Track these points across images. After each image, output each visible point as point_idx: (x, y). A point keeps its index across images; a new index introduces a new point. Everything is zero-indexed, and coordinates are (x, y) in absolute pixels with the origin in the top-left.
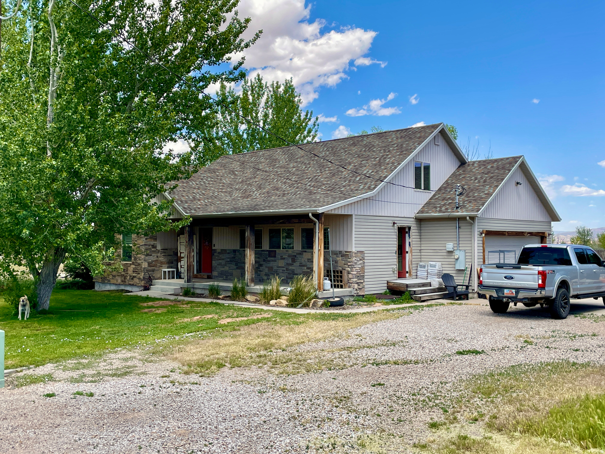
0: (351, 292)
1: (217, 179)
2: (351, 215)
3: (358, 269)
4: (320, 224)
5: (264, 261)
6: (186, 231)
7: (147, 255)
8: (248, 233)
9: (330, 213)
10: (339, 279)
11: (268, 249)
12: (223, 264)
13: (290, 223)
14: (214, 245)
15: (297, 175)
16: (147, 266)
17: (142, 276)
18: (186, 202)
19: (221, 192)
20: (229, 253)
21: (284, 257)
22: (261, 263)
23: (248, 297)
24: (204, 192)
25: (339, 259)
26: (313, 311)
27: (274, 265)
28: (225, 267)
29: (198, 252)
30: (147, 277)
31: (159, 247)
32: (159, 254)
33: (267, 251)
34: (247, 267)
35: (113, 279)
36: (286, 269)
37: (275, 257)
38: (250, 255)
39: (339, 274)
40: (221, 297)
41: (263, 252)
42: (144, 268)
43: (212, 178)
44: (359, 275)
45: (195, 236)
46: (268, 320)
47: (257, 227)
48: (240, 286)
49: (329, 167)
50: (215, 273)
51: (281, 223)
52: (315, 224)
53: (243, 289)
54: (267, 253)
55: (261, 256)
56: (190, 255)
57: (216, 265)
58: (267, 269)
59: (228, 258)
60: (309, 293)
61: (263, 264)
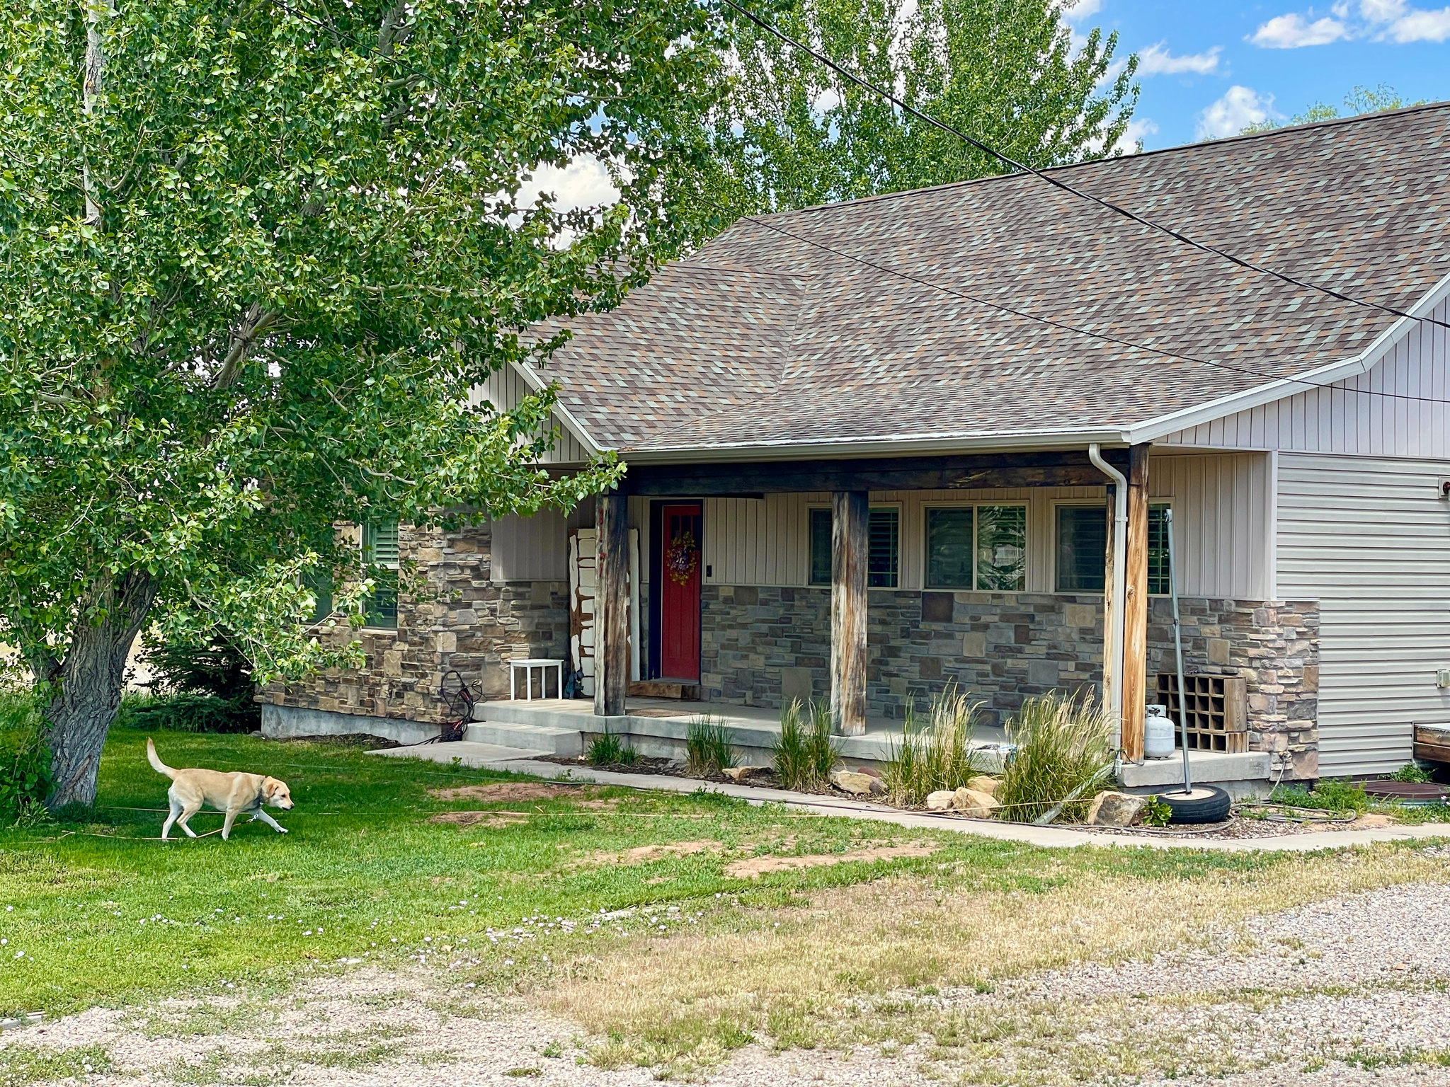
0: (1259, 765)
1: (724, 308)
2: (1264, 455)
3: (1291, 673)
4: (1134, 490)
5: (906, 634)
6: (601, 512)
7: (455, 604)
8: (841, 524)
9: (1174, 443)
10: (1211, 712)
11: (921, 588)
12: (741, 643)
13: (1008, 483)
14: (709, 568)
15: (1042, 291)
16: (453, 649)
17: (434, 682)
18: (603, 402)
19: (736, 359)
20: (765, 603)
21: (985, 619)
22: (893, 643)
23: (842, 776)
24: (670, 361)
25: (1212, 630)
26: (1101, 840)
27: (945, 651)
28: (752, 656)
29: (646, 594)
30: (453, 691)
31: (498, 576)
32: (498, 604)
33: (918, 594)
34: (839, 659)
35: (327, 693)
36: (994, 667)
37: (949, 619)
38: (851, 612)
39: (1212, 694)
40: (734, 772)
41: (900, 601)
42: (444, 654)
43: (703, 306)
44: (1293, 698)
45: (634, 533)
46: (918, 867)
47: (879, 501)
48: (808, 730)
49: (1173, 260)
50: (712, 681)
51: (975, 485)
52: (1112, 489)
53: (820, 742)
54: (919, 602)
55: (894, 615)
56: (615, 609)
57: (715, 646)
58: (916, 668)
59: (764, 621)
60: (1083, 764)
61: (899, 649)
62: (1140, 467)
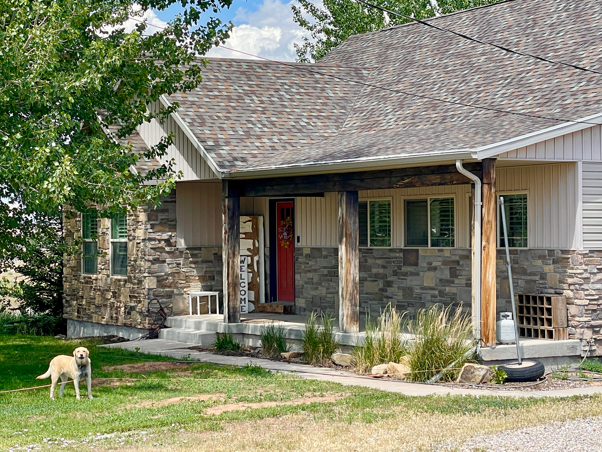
0: (574, 347)
1: (315, 88)
2: (574, 164)
3: (594, 293)
4: (486, 187)
5: (395, 273)
6: (225, 207)
7: (156, 261)
10: (546, 316)
11: (402, 247)
12: (315, 280)
13: (423, 184)
14: (298, 238)
15: (485, 72)
16: (155, 286)
17: (143, 306)
18: (227, 143)
19: (317, 117)
20: (326, 257)
21: (434, 264)
22: (389, 279)
23: (336, 356)
24: (274, 119)
25: (549, 268)
26: (463, 392)
27: (414, 283)
28: (320, 288)
29: (268, 253)
30: (155, 310)
31: (182, 244)
32: (181, 261)
33: (401, 250)
34: (343, 288)
35: (96, 313)
36: (440, 292)
37: (416, 264)
38: (349, 261)
39: (546, 306)
41: (392, 255)
42: (149, 289)
43: (302, 87)
44: (595, 307)
45: (261, 219)
47: (364, 196)
50: (300, 302)
51: (407, 186)
52: (473, 186)
54: (401, 255)
55: (389, 262)
56: (233, 262)
57: (301, 283)
58: (401, 293)
59: (325, 268)
61: (392, 282)
62: (489, 173)
